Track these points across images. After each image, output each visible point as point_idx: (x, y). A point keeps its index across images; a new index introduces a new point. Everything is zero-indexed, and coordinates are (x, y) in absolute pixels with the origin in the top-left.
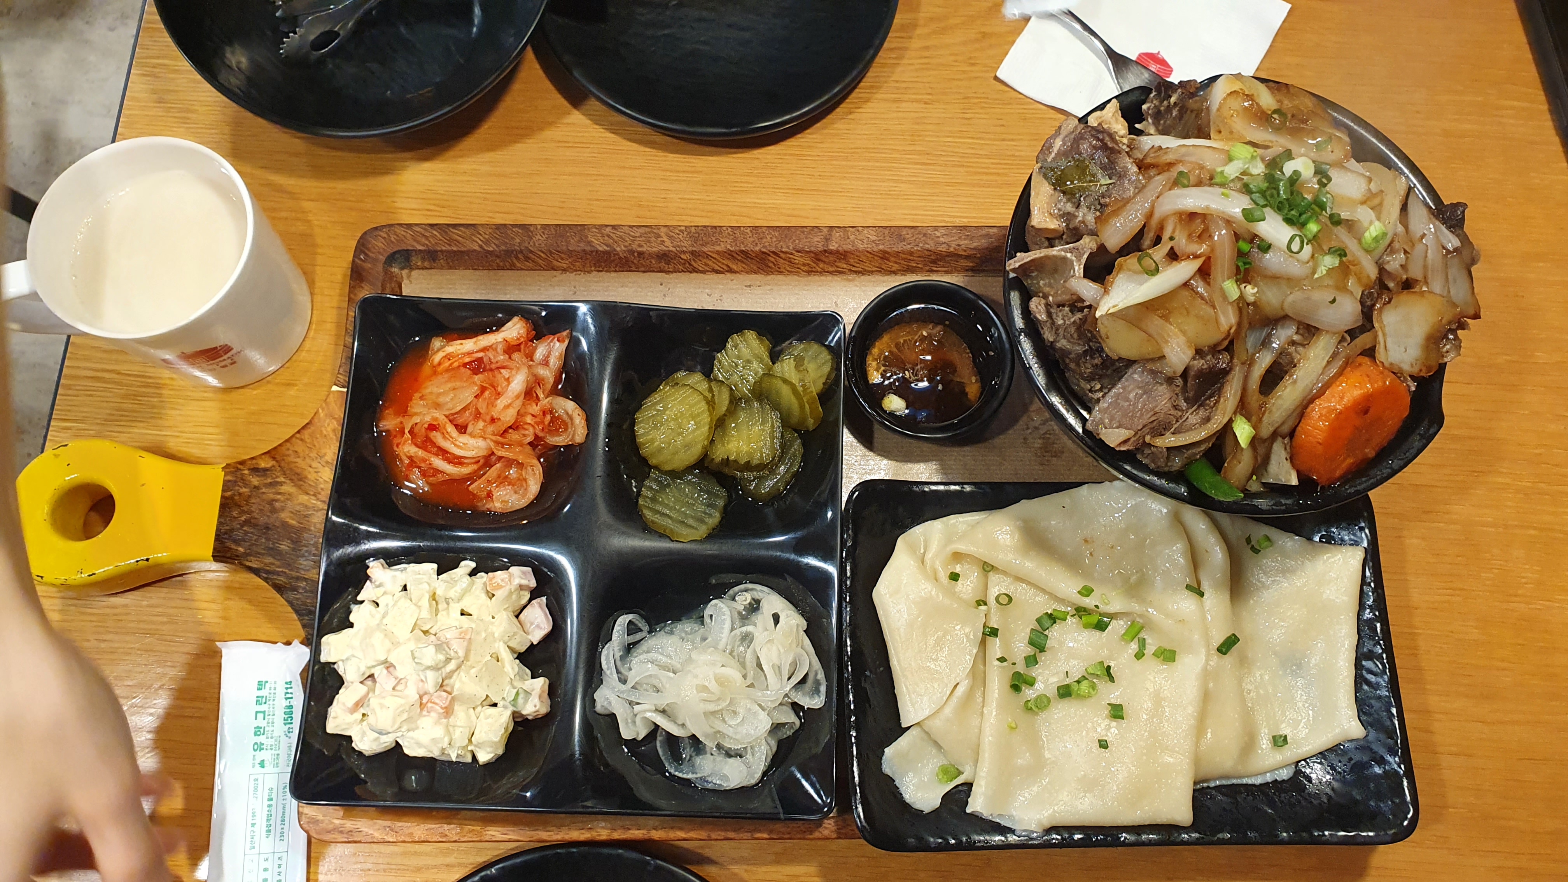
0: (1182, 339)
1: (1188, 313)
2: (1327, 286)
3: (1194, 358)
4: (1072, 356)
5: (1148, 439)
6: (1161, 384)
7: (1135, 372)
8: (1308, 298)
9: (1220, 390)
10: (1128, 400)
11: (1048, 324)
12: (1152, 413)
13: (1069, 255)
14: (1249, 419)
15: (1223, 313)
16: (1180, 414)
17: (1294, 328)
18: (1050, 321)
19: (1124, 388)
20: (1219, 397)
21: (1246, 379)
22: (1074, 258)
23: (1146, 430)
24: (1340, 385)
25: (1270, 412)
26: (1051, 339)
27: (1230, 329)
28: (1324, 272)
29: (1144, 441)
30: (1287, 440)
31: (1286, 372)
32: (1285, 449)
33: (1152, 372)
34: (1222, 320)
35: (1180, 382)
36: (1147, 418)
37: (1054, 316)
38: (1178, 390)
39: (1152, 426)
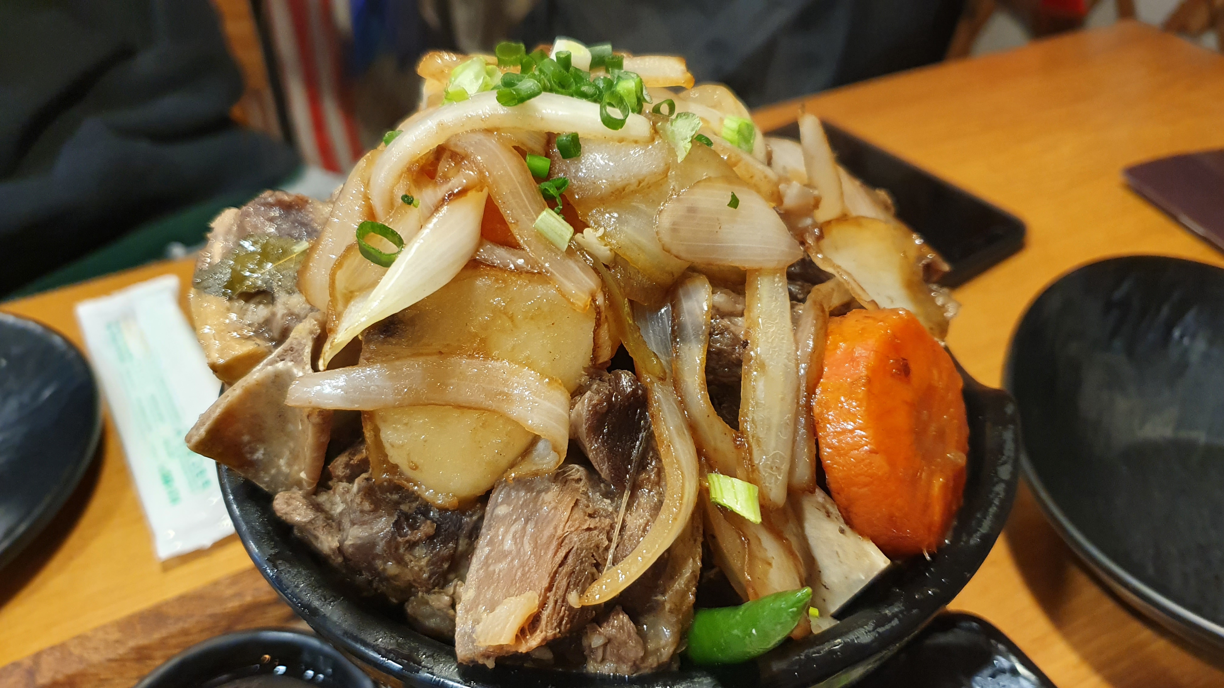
0: (530, 376)
1: (512, 318)
2: (709, 179)
3: (572, 406)
4: (379, 549)
5: (574, 600)
6: (547, 490)
7: (496, 505)
8: (692, 210)
9: (651, 440)
10: (504, 555)
11: (320, 523)
12: (555, 543)
13: (280, 365)
14: (732, 474)
15: (566, 277)
16: (608, 521)
17: (708, 287)
18: (321, 516)
19: (491, 543)
20: (659, 460)
21: (683, 404)
22: (290, 364)
23: (562, 582)
24: (837, 347)
25: (758, 442)
26: (335, 544)
27: (594, 300)
28: (689, 146)
29: (571, 609)
30: (820, 496)
31: (739, 363)
32: (828, 514)
33: (523, 483)
34: (570, 287)
35: (577, 471)
36: (550, 561)
37: (327, 506)
38: (582, 486)
39: (566, 569)
